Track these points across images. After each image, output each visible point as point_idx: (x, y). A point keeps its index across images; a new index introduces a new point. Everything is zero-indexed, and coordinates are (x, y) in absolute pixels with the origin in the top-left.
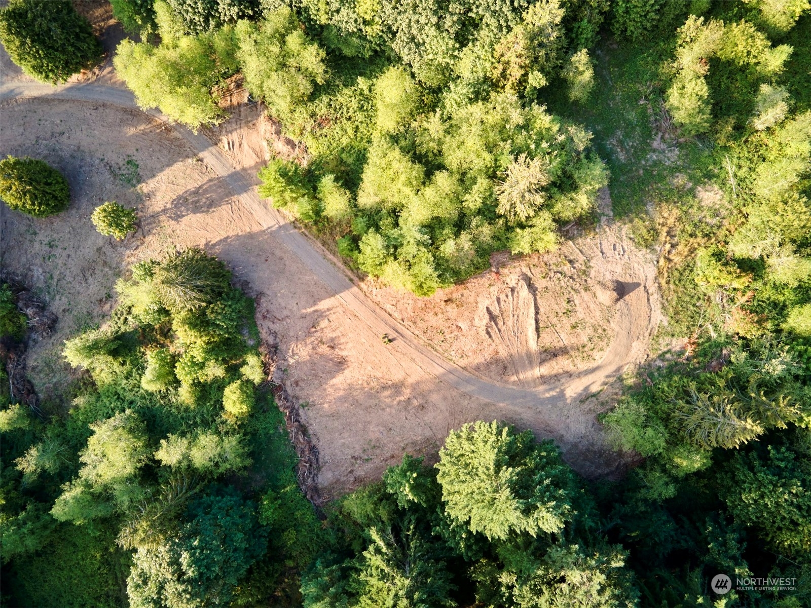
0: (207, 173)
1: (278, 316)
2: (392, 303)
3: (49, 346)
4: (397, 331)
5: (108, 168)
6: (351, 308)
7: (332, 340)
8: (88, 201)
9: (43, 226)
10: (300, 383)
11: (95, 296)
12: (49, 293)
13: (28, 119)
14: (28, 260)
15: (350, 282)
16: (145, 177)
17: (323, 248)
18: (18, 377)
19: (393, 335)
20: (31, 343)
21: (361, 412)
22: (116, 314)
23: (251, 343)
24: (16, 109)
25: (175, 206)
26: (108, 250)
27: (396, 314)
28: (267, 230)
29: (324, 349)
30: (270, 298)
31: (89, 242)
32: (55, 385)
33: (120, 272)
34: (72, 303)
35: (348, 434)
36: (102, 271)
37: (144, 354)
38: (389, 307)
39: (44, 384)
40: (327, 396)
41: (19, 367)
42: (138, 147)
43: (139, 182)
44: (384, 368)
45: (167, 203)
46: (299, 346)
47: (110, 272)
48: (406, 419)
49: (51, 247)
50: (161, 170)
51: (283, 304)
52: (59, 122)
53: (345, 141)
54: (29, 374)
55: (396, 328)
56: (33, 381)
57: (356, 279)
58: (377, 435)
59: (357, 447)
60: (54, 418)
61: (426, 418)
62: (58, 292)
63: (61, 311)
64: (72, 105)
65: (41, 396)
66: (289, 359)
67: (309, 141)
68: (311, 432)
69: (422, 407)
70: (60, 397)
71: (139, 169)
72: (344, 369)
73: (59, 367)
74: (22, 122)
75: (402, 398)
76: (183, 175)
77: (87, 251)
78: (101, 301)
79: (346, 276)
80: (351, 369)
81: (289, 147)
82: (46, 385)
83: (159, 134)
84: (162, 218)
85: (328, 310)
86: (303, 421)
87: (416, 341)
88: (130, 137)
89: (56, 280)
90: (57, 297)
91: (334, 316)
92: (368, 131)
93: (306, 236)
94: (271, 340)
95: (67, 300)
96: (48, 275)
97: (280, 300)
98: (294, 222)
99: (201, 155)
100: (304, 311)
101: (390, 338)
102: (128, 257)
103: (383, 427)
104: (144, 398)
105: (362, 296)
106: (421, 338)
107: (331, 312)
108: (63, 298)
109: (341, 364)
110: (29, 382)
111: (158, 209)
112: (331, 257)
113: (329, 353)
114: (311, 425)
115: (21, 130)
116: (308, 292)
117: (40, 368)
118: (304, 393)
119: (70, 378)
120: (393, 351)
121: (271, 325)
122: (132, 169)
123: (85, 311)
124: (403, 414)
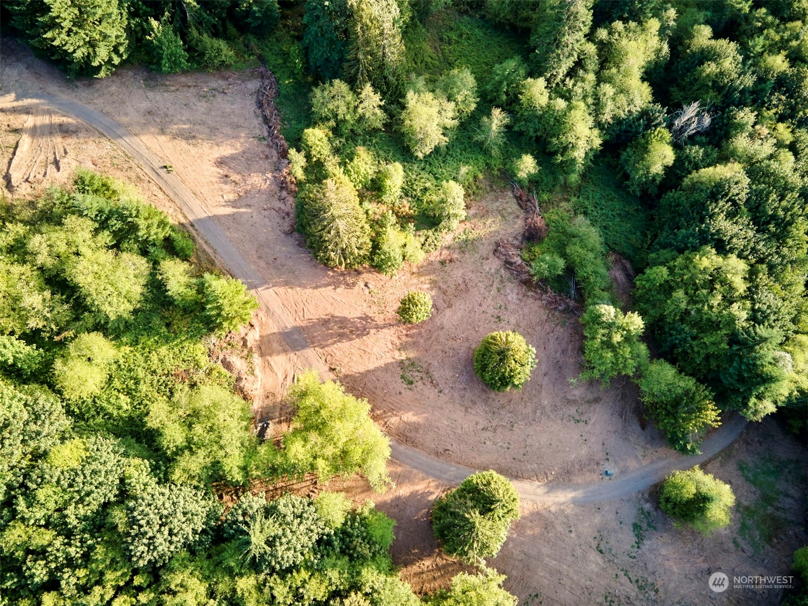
0: (326, 354)
1: (274, 212)
3: (502, 232)
5: (434, 382)
10: (264, 156)
11: (456, 266)
15: (195, 224)
16: (395, 365)
17: (214, 259)
19: (162, 172)
22: (435, 245)
30: (279, 228)
32: (497, 200)
34: (480, 264)
37: (410, 208)
39: (507, 203)
40: (242, 143)
42: (399, 397)
43: (402, 362)
44: (178, 149)
46: (258, 185)
52: (488, 443)
55: (157, 177)
57: (188, 226)
58: (200, 104)
59: (220, 100)
60: (496, 172)
62: (493, 276)
63: (490, 259)
66: (270, 177)
68: (260, 118)
69: (150, 113)
72: (220, 158)
73: (494, 214)
74: (528, 449)
76: (352, 357)
78: (451, 261)
79: (196, 230)
80: (212, 157)
81: (228, 360)
82: (504, 201)
84: (381, 322)
89: (495, 286)
90: (493, 271)
91: (217, 199)
94: (284, 194)
95: (484, 267)
96: (502, 292)
97: (269, 224)
100: (246, 210)
101: (165, 170)
106: (135, 164)
107: (219, 203)
108: (488, 270)
110: (521, 206)
114: (259, 124)
116: (238, 223)
117: (512, 216)
118: (261, 148)
119: (484, 203)
120: (166, 158)
121: (283, 207)
122: (408, 375)
123: (467, 255)
124: (171, 112)
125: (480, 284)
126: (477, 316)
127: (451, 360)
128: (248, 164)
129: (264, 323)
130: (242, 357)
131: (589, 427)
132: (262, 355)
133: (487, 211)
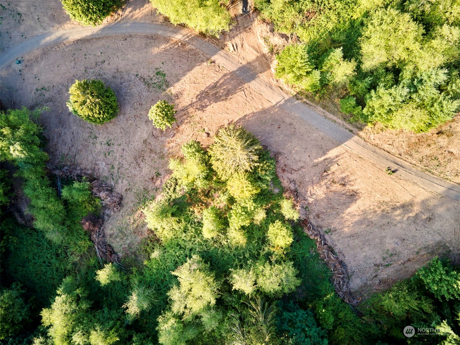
0: (220, 71)
1: (295, 168)
2: (389, 143)
3: (120, 218)
4: (397, 164)
5: (142, 80)
6: (355, 152)
7: (343, 179)
8: (131, 107)
9: (101, 131)
10: (321, 216)
11: (148, 175)
12: (113, 179)
13: (76, 55)
14: (93, 158)
15: (350, 133)
16: (171, 82)
17: (323, 110)
18: (101, 243)
19: (394, 167)
20: (106, 217)
21: (376, 230)
22: (167, 187)
23: (276, 191)
24: (66, 50)
25: (199, 99)
26: (152, 141)
27: (393, 151)
28: (276, 105)
29: (336, 187)
30: (286, 155)
31: (137, 137)
32: (129, 245)
33: (164, 155)
34: (131, 183)
35: (368, 248)
36: (150, 157)
37: (193, 212)
38: (386, 147)
39: (121, 245)
40: (345, 222)
41: (101, 236)
42: (163, 61)
43: (168, 86)
44: (390, 194)
45: (192, 98)
46: (315, 188)
47: (156, 157)
48: (417, 230)
49: (109, 145)
50: (184, 75)
51: (298, 158)
52: (99, 54)
53: (330, 26)
54: (108, 240)
55: (396, 161)
56: (112, 245)
57: (354, 130)
58: (393, 245)
59: (378, 257)
60: (134, 270)
61: (434, 227)
62: (120, 177)
63: (124, 190)
64: (107, 40)
65: (120, 255)
66: (309, 198)
67: (300, 32)
68: (337, 251)
69: (430, 219)
70: (134, 253)
71: (166, 77)
72: (356, 200)
73: (129, 232)
74: (73, 59)
75: (411, 215)
76: (201, 76)
77: (136, 143)
78: (153, 178)
79: (346, 128)
80: (362, 198)
81: (284, 39)
82: (123, 246)
83: (177, 49)
84: (191, 110)
85: (337, 157)
86: (329, 243)
87: (414, 169)
88: (155, 55)
89: (116, 169)
90: (120, 181)
91: (342, 161)
92: (348, 15)
93: (307, 104)
94: (292, 187)
95: (127, 182)
96: (110, 166)
97: (295, 156)
98: (296, 95)
99: (213, 58)
100: (316, 161)
101: (392, 170)
102: (169, 143)
103: (397, 238)
104: (201, 245)
105: (362, 142)
106: (419, 166)
107: (339, 158)
108: (124, 181)
109: (353, 196)
110: (110, 246)
111: (186, 104)
112: (331, 116)
113: (342, 189)
114: (336, 245)
115: (73, 64)
116: (317, 146)
117: (115, 234)
118: (326, 223)
119: (139, 238)
120: (397, 180)
121: (290, 176)
122: (161, 78)
123: (142, 188)
124: (413, 227)
125: (127, 167)
126: (124, 140)
127: (135, 100)
128: (331, 204)
129: (271, 78)
130: (276, 46)
131: (35, 88)
132: (264, 55)
133: (135, 233)
